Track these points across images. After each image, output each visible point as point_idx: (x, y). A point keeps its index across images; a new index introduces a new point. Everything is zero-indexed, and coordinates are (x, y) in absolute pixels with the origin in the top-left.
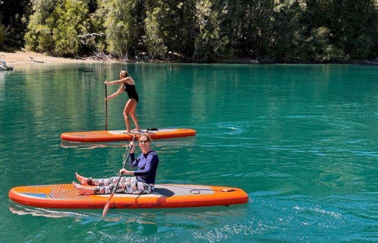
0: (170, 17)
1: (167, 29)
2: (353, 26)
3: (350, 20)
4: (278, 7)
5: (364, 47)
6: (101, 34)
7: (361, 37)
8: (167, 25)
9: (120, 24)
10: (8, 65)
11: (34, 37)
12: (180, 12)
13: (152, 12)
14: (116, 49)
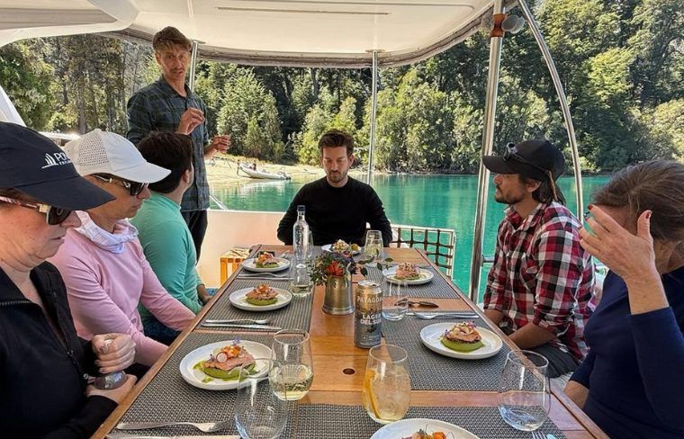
0: (429, 132)
1: (427, 143)
2: (607, 140)
3: (604, 133)
4: (532, 122)
5: (617, 160)
6: (365, 148)
7: (615, 150)
8: (428, 139)
9: (383, 139)
10: (288, 176)
11: (308, 152)
12: (440, 128)
13: (412, 128)
14: (379, 161)
